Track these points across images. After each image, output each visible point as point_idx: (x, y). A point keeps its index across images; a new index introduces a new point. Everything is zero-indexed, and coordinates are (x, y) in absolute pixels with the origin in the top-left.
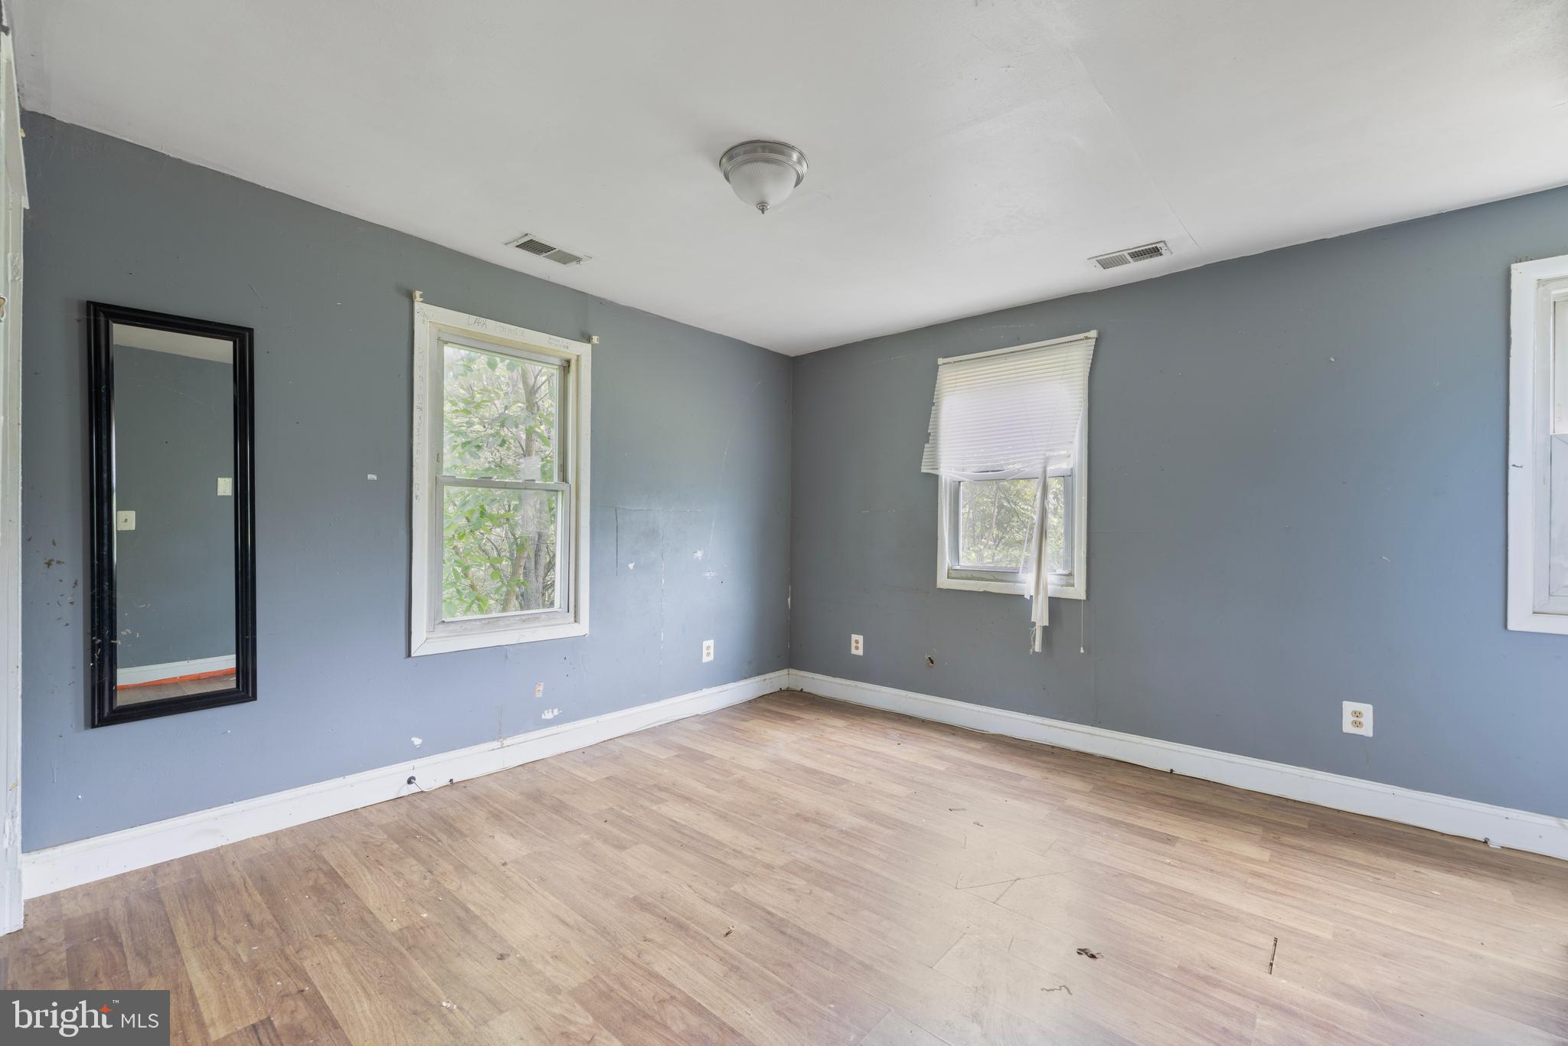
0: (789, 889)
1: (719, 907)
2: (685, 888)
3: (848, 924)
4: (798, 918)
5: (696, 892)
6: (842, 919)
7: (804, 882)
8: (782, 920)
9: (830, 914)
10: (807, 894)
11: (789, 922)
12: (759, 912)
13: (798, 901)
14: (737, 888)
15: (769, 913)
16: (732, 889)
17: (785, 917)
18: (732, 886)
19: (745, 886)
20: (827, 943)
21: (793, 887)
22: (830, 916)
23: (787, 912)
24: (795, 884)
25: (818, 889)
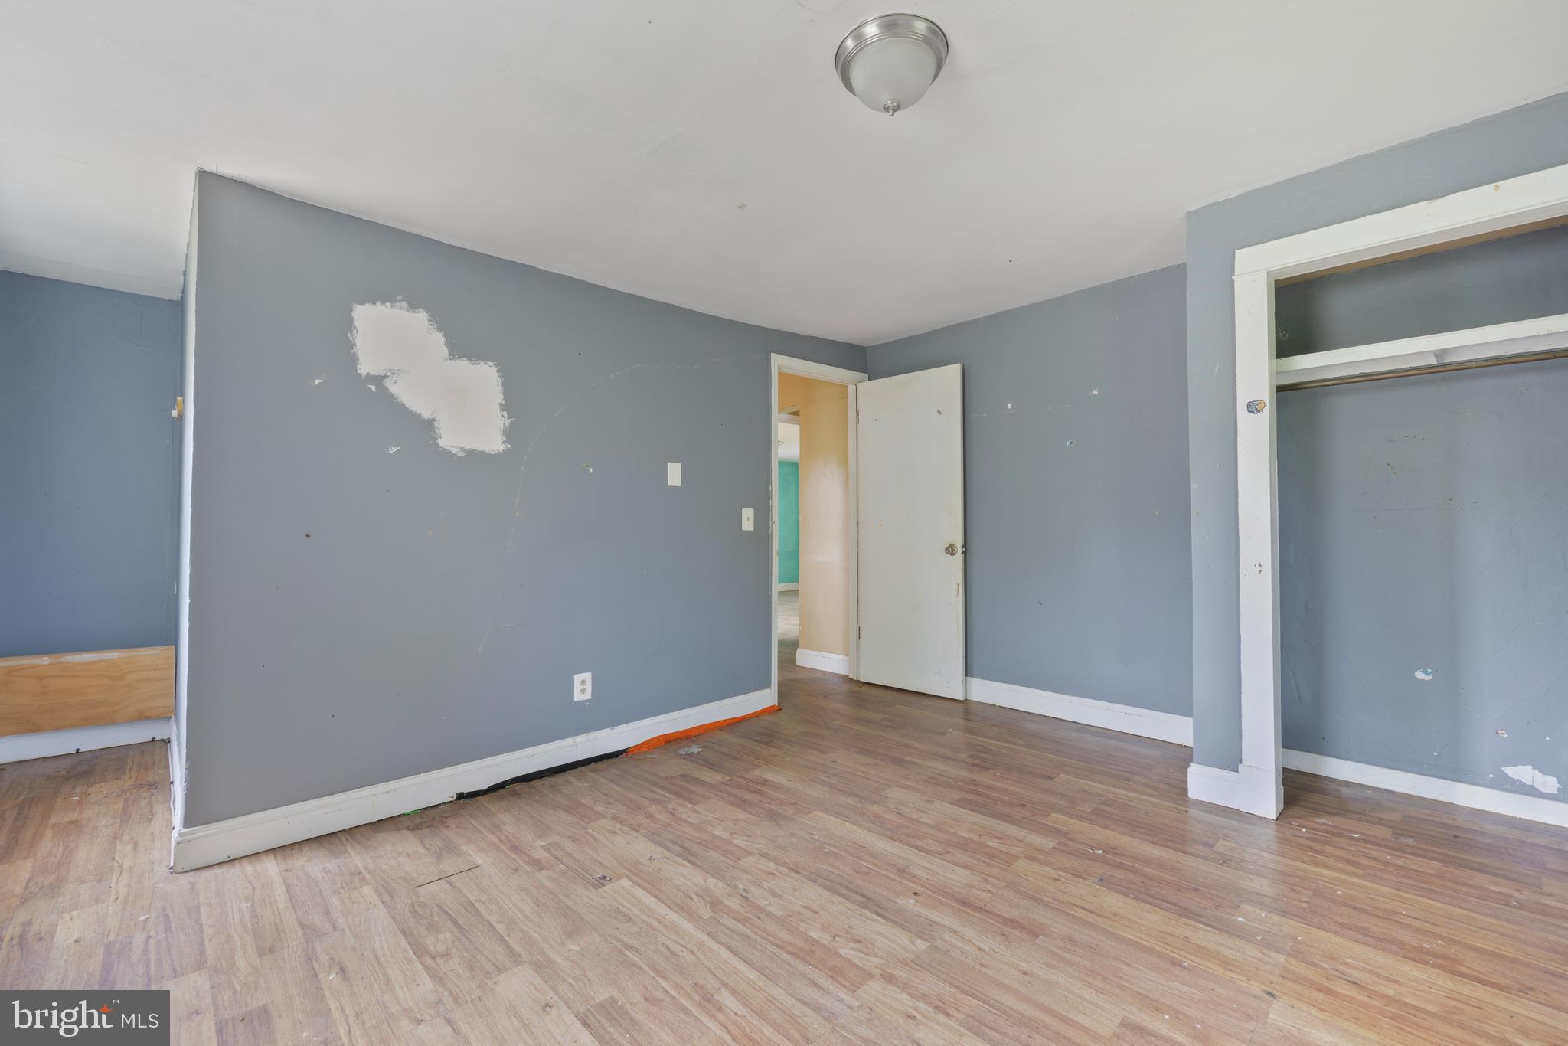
0: (860, 942)
1: (934, 922)
2: (987, 948)
3: (800, 902)
4: (849, 909)
5: (969, 940)
6: (805, 907)
7: (842, 952)
8: (866, 908)
9: (817, 913)
10: (840, 936)
11: (859, 905)
12: (890, 917)
13: (850, 927)
14: (922, 945)
15: (879, 915)
16: (927, 944)
17: (863, 910)
18: (928, 947)
19: (913, 948)
20: (823, 887)
21: (854, 945)
22: (817, 910)
23: (861, 915)
24: (853, 949)
25: (825, 942)
